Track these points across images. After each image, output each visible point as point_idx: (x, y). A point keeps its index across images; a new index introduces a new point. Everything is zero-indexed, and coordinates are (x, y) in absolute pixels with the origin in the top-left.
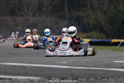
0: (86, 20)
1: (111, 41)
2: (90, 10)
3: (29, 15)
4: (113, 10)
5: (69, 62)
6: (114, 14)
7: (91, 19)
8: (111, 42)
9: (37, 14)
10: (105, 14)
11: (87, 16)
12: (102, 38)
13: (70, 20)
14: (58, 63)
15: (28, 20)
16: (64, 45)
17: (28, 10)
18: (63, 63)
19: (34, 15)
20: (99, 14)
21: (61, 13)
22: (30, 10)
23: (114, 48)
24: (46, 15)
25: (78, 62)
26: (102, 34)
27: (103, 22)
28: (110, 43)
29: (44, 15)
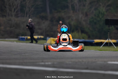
0: (67, 21)
1: (94, 41)
2: (72, 11)
3: (12, 16)
4: (94, 12)
6: (95, 15)
7: (72, 20)
8: (94, 43)
9: (19, 15)
10: (87, 15)
11: (69, 17)
13: (52, 21)
15: (10, 20)
17: (11, 10)
19: (17, 16)
20: (81, 16)
21: (43, 14)
22: (13, 11)
24: (28, 16)
26: (84, 35)
27: (84, 23)
28: (92, 43)
29: (26, 16)
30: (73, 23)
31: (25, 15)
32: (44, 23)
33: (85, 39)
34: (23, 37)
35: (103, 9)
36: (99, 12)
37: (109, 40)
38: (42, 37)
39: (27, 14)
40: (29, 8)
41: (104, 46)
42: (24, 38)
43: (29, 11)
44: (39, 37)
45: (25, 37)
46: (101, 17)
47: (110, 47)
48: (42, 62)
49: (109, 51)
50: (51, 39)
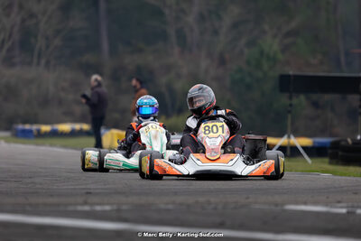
0: (163, 80)
2: (176, 50)
4: (246, 51)
5: (119, 205)
6: (248, 63)
7: (178, 76)
9: (17, 60)
10: (222, 62)
11: (168, 68)
13: (115, 78)
18: (98, 208)
19: (8, 62)
20: (204, 63)
21: (89, 58)
24: (43, 62)
25: (153, 208)
29: (38, 64)
31: (35, 60)
34: (27, 127)
35: (272, 44)
36: (262, 53)
37: (289, 137)
38: (86, 127)
39: (39, 56)
40: (47, 38)
42: (30, 131)
43: (48, 47)
44: (77, 127)
45: (34, 127)
46: (266, 66)
47: (293, 159)
48: (85, 203)
49: (291, 171)
50: (112, 134)
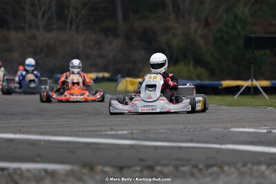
0: (163, 39)
1: (221, 85)
2: (173, 16)
3: (37, 28)
4: (225, 16)
5: (132, 130)
6: (226, 25)
7: (175, 35)
8: (220, 87)
9: (54, 26)
10: (207, 24)
11: (167, 30)
12: (199, 78)
14: (109, 133)
15: (34, 37)
16: (151, 91)
17: (34, 16)
18: (120, 132)
19: (48, 28)
20: (194, 26)
21: (108, 23)
22: (40, 16)
23: (228, 99)
24: (74, 27)
25: (152, 131)
26: (200, 70)
27: (201, 42)
28: (218, 88)
29: (71, 28)
30: (175, 43)
31: (68, 26)
32: (110, 43)
33: (201, 80)
36: (236, 17)
37: (252, 80)
38: (107, 75)
39: (71, 23)
40: (77, 10)
41: (241, 94)
43: (77, 16)
44: (101, 75)
46: (239, 28)
47: (255, 96)
50: (127, 81)
